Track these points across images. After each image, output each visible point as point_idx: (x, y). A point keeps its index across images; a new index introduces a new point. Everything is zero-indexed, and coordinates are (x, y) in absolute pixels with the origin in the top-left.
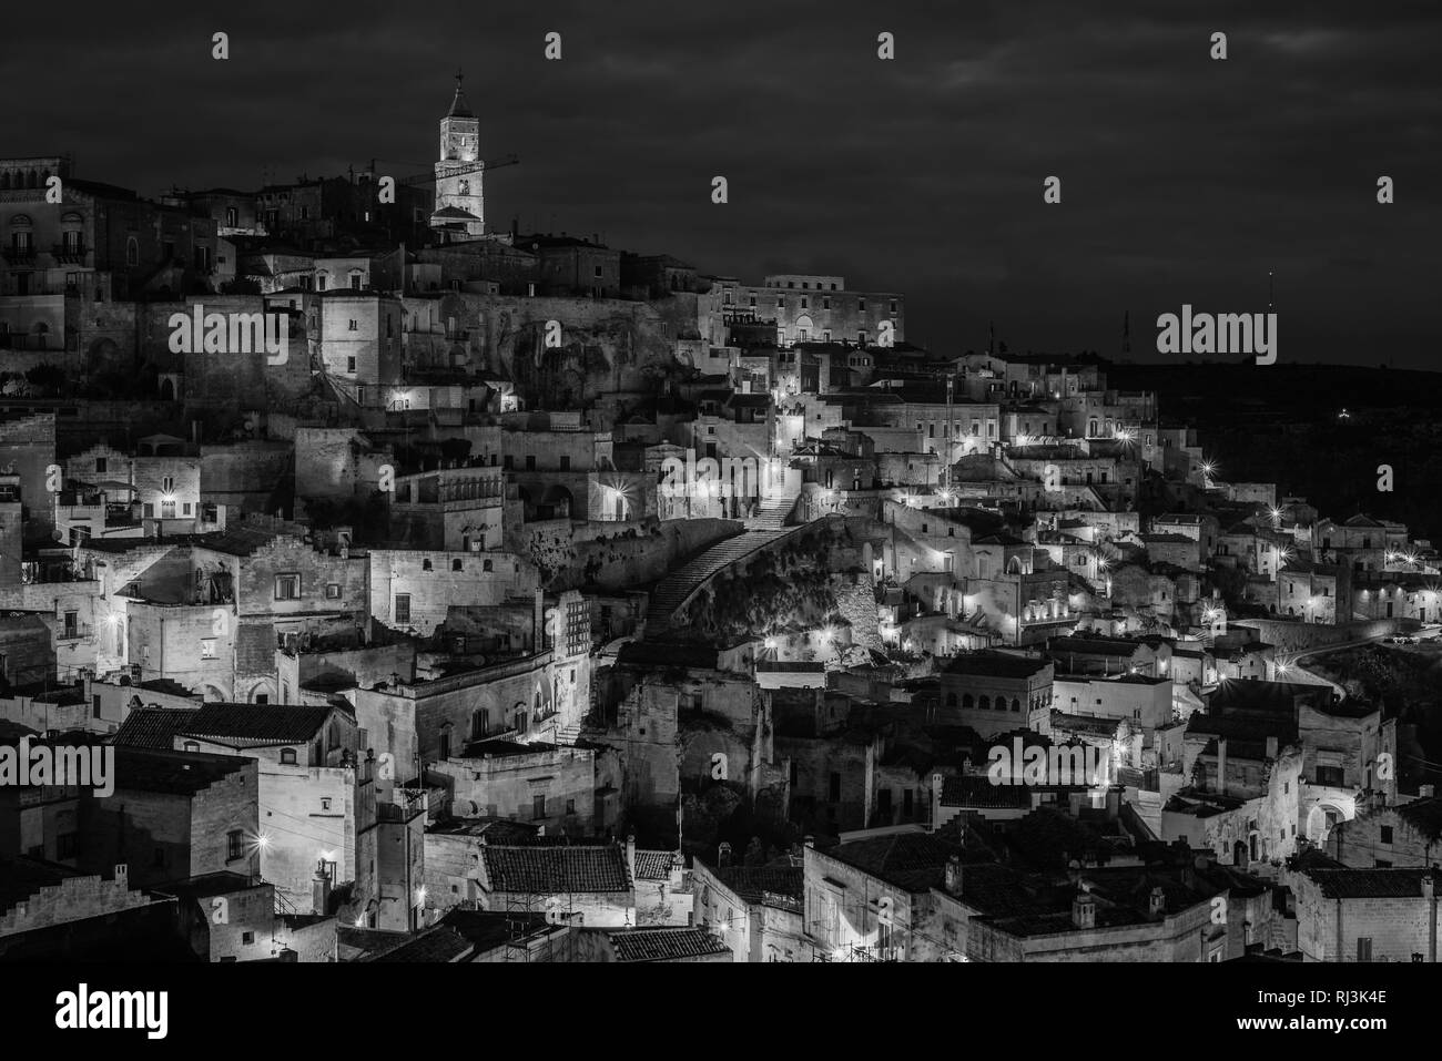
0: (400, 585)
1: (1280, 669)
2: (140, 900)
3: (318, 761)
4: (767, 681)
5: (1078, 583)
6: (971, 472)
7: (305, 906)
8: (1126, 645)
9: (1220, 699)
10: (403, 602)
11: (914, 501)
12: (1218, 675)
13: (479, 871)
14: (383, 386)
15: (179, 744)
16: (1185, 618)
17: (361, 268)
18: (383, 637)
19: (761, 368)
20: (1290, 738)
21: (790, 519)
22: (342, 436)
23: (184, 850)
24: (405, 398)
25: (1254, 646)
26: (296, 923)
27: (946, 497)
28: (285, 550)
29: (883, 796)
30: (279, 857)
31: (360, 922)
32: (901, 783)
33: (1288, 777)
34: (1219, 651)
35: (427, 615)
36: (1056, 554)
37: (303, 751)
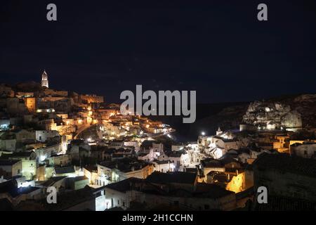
0: (40, 135)
1: (149, 139)
2: (5, 181)
3: (30, 159)
4: (90, 144)
5: (126, 130)
6: (112, 118)
7: (29, 179)
8: (132, 137)
9: (143, 143)
10: (40, 137)
11: (106, 121)
12: (143, 140)
13: (54, 171)
14: (36, 110)
15: (10, 158)
16: (138, 133)
17: (32, 94)
18: (38, 142)
19: (86, 105)
20: (152, 147)
21: (91, 124)
22: (31, 116)
23: (11, 173)
24: (39, 111)
25: (146, 136)
26: (29, 181)
27: (110, 121)
28: (24, 131)
29: (105, 157)
30: (25, 173)
31: (37, 180)
32: (107, 156)
33: (152, 151)
34: (142, 137)
35: (44, 139)
36: (123, 127)
37: (28, 158)
